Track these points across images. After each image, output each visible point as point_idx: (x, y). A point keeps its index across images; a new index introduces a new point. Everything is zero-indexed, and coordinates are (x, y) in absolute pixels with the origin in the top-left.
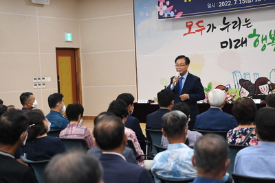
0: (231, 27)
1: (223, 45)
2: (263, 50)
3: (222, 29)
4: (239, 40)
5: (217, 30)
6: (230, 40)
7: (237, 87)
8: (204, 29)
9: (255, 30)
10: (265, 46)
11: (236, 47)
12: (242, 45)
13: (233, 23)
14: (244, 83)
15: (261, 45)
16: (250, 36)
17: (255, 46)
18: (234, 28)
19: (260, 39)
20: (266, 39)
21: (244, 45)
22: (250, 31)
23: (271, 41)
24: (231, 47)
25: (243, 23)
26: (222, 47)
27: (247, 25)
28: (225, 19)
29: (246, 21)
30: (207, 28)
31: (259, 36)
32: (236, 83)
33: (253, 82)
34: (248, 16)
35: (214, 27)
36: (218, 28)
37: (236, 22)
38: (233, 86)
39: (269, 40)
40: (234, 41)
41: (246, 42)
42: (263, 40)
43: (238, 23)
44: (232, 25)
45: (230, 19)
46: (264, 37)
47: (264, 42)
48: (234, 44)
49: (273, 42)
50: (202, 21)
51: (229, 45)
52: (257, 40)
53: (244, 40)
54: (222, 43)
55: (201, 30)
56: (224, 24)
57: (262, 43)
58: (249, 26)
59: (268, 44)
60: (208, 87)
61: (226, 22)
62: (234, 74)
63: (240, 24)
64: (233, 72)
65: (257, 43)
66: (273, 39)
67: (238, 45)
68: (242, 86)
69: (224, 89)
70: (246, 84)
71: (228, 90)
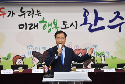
0: (26, 15)
1: (21, 26)
2: (49, 32)
3: (20, 16)
4: (32, 24)
5: (16, 16)
6: (26, 23)
7: (30, 56)
8: (5, 14)
9: (44, 18)
10: (50, 29)
11: (30, 29)
13: (28, 12)
14: (35, 54)
16: (41, 22)
17: (44, 28)
18: (29, 15)
19: (47, 24)
20: (51, 25)
21: (36, 28)
22: (41, 19)
23: (55, 26)
24: (26, 29)
25: (35, 12)
26: (20, 28)
27: (38, 14)
28: (22, 8)
29: (38, 12)
30: (8, 14)
31: (46, 22)
32: (30, 54)
33: (42, 53)
34: (39, 8)
35: (13, 14)
36: (17, 14)
37: (30, 12)
38: (27, 56)
39: (53, 26)
40: (29, 25)
41: (37, 26)
42: (49, 25)
43: (32, 12)
44: (28, 13)
45: (26, 9)
46: (50, 23)
47: (50, 26)
48: (29, 27)
49: (56, 27)
50: (4, 8)
51: (25, 27)
52: (45, 25)
53: (36, 24)
54: (19, 25)
55: (3, 15)
56: (21, 12)
57: (49, 27)
58: (39, 15)
59: (53, 28)
60: (8, 57)
61: (23, 11)
62: (28, 47)
63: (33, 13)
64: (28, 46)
65: (45, 27)
66: (56, 25)
67: (31, 28)
68: (34, 56)
69: (20, 58)
70: (37, 55)
71: (23, 59)
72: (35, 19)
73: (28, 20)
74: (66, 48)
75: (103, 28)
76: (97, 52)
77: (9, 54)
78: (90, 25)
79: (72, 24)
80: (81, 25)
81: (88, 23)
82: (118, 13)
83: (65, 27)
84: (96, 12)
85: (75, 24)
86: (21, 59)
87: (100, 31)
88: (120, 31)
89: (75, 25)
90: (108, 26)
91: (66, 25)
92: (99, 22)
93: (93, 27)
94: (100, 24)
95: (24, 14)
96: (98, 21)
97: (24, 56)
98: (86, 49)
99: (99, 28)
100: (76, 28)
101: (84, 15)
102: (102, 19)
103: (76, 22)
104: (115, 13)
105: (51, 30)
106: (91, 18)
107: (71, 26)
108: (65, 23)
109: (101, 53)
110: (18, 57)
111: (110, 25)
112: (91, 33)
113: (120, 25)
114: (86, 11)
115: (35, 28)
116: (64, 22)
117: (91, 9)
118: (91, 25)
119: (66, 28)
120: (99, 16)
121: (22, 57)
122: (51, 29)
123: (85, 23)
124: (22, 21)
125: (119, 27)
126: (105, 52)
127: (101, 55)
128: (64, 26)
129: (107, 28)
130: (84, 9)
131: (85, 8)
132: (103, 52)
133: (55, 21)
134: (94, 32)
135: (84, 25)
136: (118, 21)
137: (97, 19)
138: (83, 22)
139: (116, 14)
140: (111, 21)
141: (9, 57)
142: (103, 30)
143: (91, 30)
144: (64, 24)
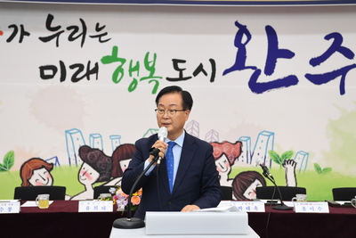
0: (64, 37)
1: (46, 72)
2: (131, 89)
3: (45, 40)
4: (81, 67)
5: (32, 41)
6: (62, 63)
7: (73, 162)
8: (1, 34)
9: (115, 49)
10: (135, 82)
11: (74, 79)
12: (87, 75)
13: (69, 28)
14: (88, 155)
15: (126, 80)
16: (106, 60)
17: (115, 80)
18: (71, 39)
19: (126, 67)
20: (137, 68)
21: (93, 76)
22: (106, 50)
23: (147, 73)
24: (63, 78)
25: (91, 31)
26: (44, 77)
27: (100, 36)
28: (50, 18)
29: (98, 29)
30: (10, 32)
31: (123, 61)
32: (72, 153)
33: (109, 153)
34: (102, 19)
35: (24, 33)
36: (35, 35)
37: (76, 29)
38: (63, 161)
39: (144, 72)
40: (72, 67)
41: (96, 70)
42: (131, 70)
43: (81, 31)
44: (68, 33)
45: (63, 20)
46: (134, 65)
47: (134, 74)
49: (151, 76)
51: (58, 74)
52: (120, 70)
53: (92, 67)
54: (42, 69)
56: (49, 28)
57: (131, 75)
58: (103, 38)
59: (142, 79)
60: (5, 162)
61: (53, 25)
62: (68, 135)
63: (84, 33)
64: (67, 132)
65: (120, 74)
66: (152, 70)
67: (78, 76)
68: (85, 160)
69: (43, 167)
70: (93, 157)
71: (52, 169)
72: (91, 51)
75: (291, 81)
76: (272, 153)
77: (10, 153)
78: (252, 71)
79: (200, 69)
80: (226, 72)
81: (246, 65)
82: (337, 38)
83: (178, 77)
84: (271, 33)
85: (208, 68)
86: (44, 170)
87: (283, 90)
88: (342, 91)
89: (208, 70)
90: (308, 76)
91: (181, 71)
92: (280, 62)
93: (263, 79)
94: (283, 68)
95: (58, 35)
96: (278, 60)
97: (53, 161)
98: (240, 143)
99: (279, 80)
100: (212, 80)
101: (238, 42)
102: (288, 54)
103: (212, 61)
104: (327, 38)
105: (136, 84)
106: (257, 53)
107: (196, 73)
108: (180, 66)
109: (285, 156)
110: (37, 164)
111: (313, 73)
112: (255, 95)
113: (343, 72)
114: (243, 30)
115: (88, 79)
116: (176, 62)
117: (256, 25)
118: (257, 73)
119: (181, 78)
120: (281, 46)
121: (49, 162)
122: (138, 80)
123: (240, 64)
124: (51, 54)
125: (339, 78)
126: (296, 151)
127: (286, 161)
128: (176, 74)
129: (303, 82)
130: (237, 24)
131: (240, 22)
132: (291, 153)
133: (151, 58)
134: (265, 93)
135: (237, 71)
136: (338, 61)
137: (275, 53)
138: (232, 62)
139: (332, 40)
140: (315, 62)
141: (9, 162)
142: (292, 87)
143: (256, 87)
144: (176, 67)
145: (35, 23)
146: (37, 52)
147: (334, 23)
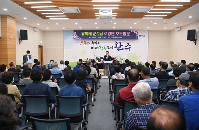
72: (97, 45)
73: (94, 45)
74: (109, 56)
75: (123, 49)
76: (120, 58)
77: (88, 58)
80: (114, 48)
82: (129, 43)
84: (120, 43)
88: (129, 50)
89: (112, 48)
91: (109, 48)
94: (122, 47)
95: (93, 43)
99: (121, 49)
101: (116, 44)
103: (113, 46)
104: (127, 43)
105: (103, 49)
106: (119, 45)
109: (122, 58)
113: (129, 48)
114: (117, 42)
116: (108, 46)
118: (119, 48)
123: (116, 47)
124: (92, 46)
126: (124, 57)
133: (105, 46)
134: (120, 51)
136: (129, 46)
137: (121, 45)
140: (126, 47)
143: (118, 50)
145: (90, 42)
146: (91, 45)
147: (128, 41)
